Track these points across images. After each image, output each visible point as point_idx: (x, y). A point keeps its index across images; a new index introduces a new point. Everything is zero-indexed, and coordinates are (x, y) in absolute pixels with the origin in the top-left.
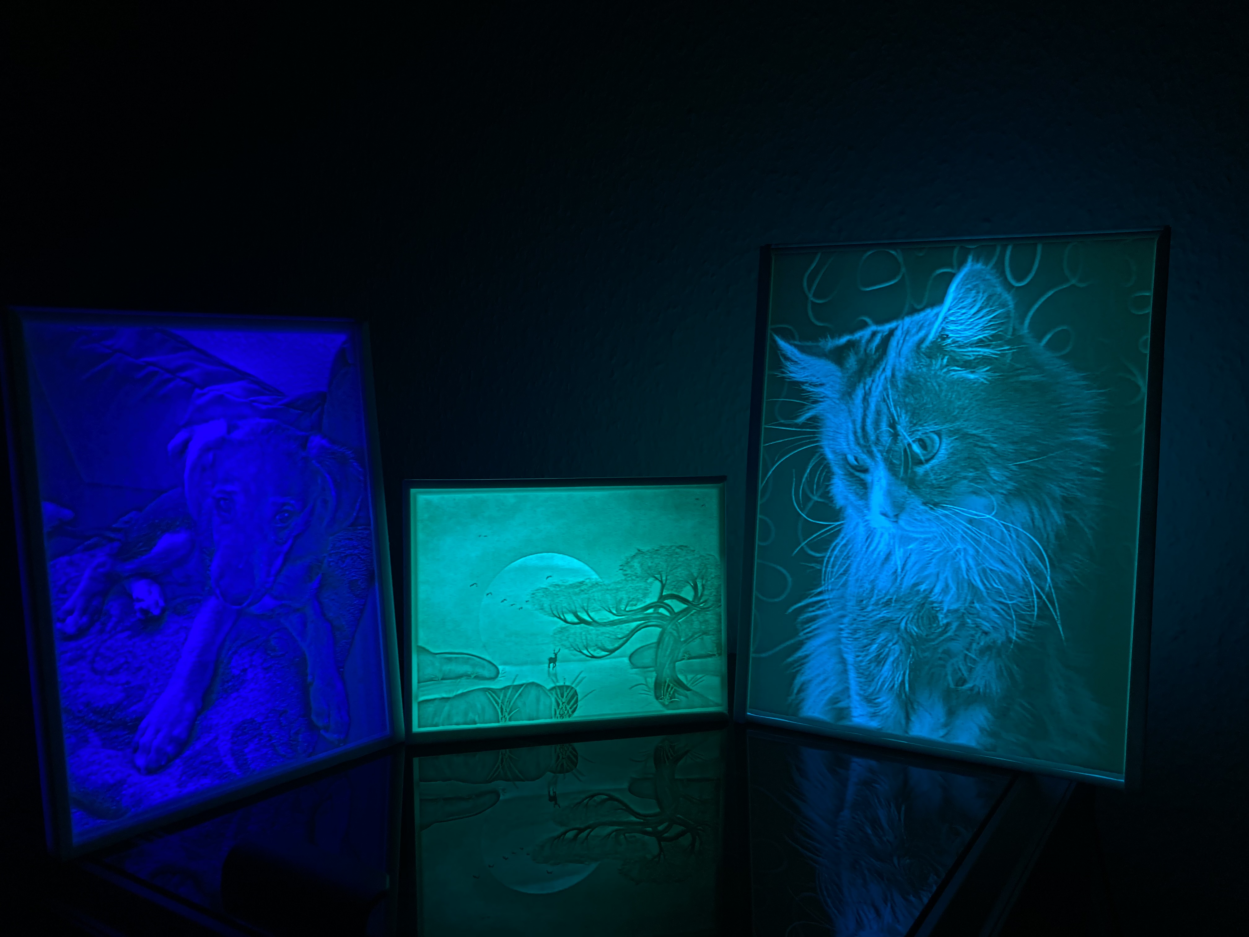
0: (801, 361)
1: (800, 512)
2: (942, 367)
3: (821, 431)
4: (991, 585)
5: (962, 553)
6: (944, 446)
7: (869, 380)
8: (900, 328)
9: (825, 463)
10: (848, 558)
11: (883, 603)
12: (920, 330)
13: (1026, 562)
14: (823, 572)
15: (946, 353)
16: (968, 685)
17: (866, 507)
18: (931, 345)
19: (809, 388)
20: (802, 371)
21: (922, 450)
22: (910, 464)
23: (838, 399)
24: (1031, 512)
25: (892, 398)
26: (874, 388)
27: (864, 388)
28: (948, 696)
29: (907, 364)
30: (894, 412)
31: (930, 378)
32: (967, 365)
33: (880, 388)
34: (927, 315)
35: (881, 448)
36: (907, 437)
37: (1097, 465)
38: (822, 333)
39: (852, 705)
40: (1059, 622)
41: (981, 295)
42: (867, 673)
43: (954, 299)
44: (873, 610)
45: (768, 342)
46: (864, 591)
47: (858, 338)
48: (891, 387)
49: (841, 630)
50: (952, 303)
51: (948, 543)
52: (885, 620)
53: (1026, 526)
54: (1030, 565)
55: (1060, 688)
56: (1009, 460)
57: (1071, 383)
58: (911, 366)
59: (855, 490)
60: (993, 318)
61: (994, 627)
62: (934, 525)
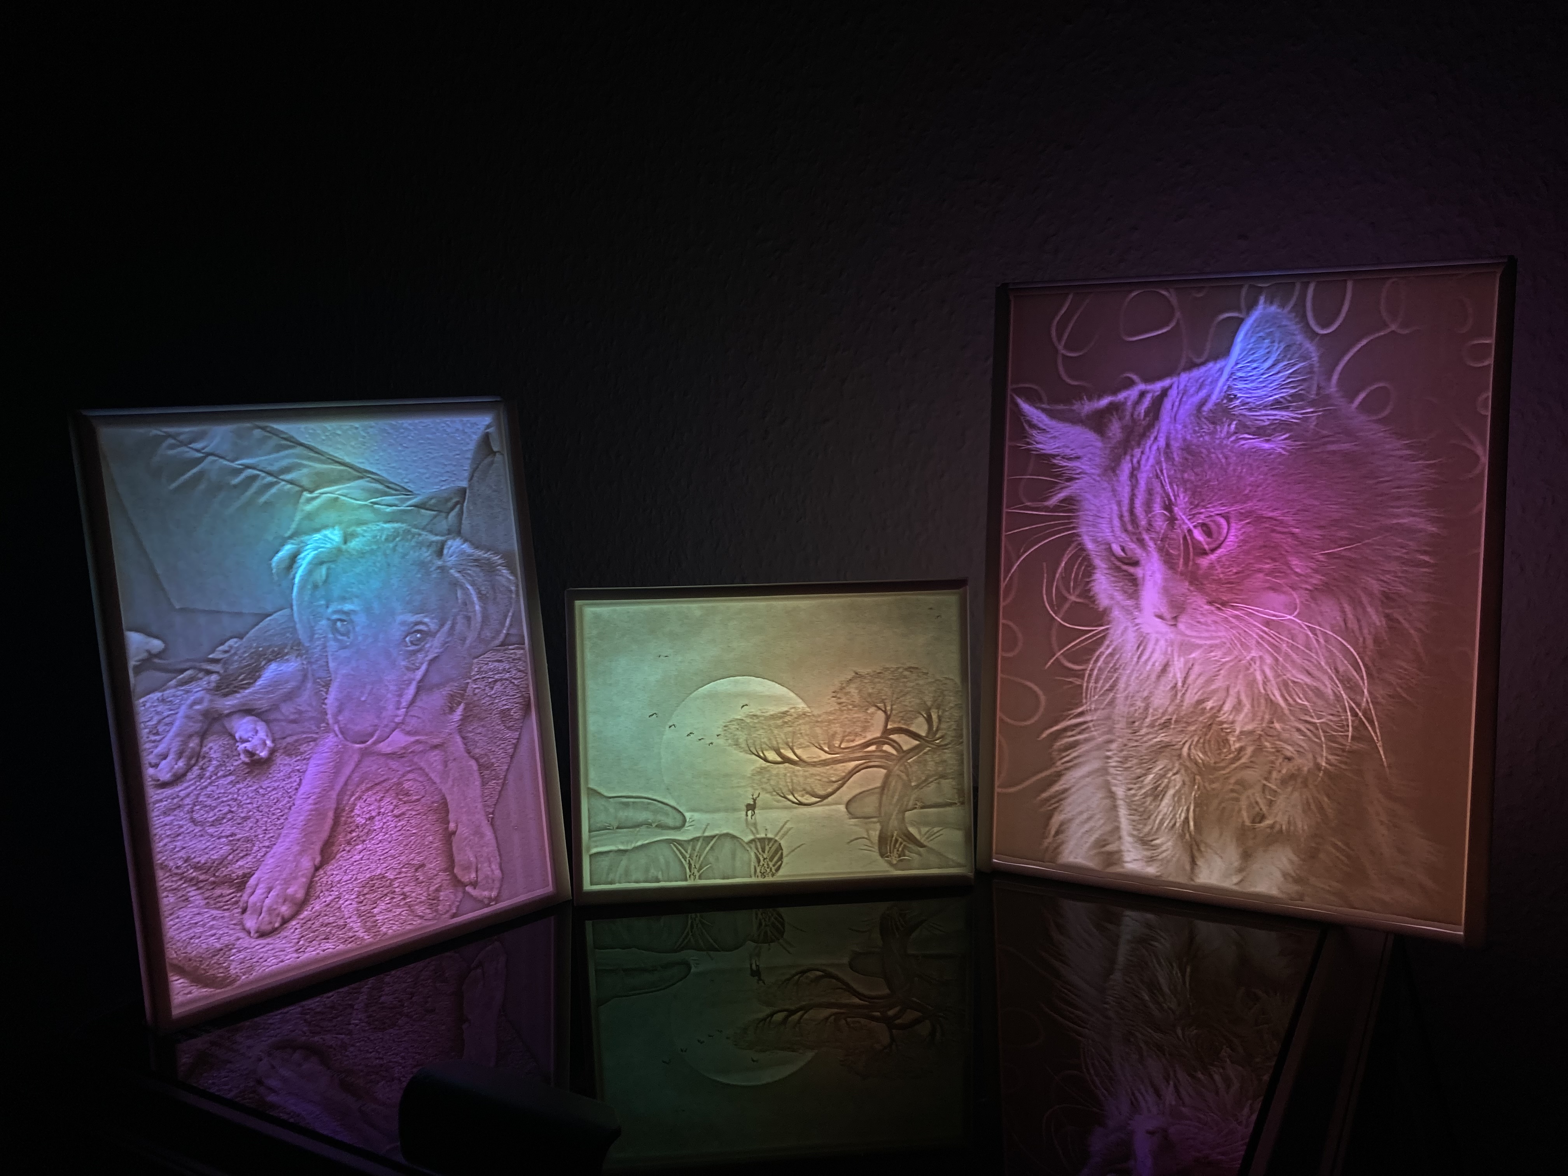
0: (1052, 428)
1: (1054, 615)
2: (1229, 435)
3: (1078, 516)
4: (1295, 701)
5: (1258, 663)
6: (1233, 532)
7: (1137, 452)
8: (1175, 386)
9: (1084, 555)
10: (1116, 670)
11: (1159, 725)
12: (1200, 388)
13: (1337, 671)
14: (1084, 687)
16: (1268, 822)
17: (1136, 608)
18: (1215, 407)
19: (1061, 462)
20: (1052, 441)
21: (1205, 537)
22: (1191, 554)
23: (1099, 476)
24: (1343, 612)
25: (1167, 474)
26: (1143, 462)
27: (1132, 461)
28: (1243, 835)
29: (1185, 432)
30: (1170, 490)
31: (1214, 449)
32: (1260, 432)
33: (1152, 461)
34: (1209, 370)
35: (1154, 535)
36: (1187, 521)
37: (1425, 553)
38: (1076, 394)
39: (1123, 848)
40: (1379, 744)
41: (1276, 344)
42: (1142, 809)
43: (1243, 350)
44: (1148, 734)
45: (1009, 405)
46: (1136, 710)
47: (1122, 400)
48: (1165, 460)
49: (1109, 757)
50: (1239, 355)
51: (1240, 650)
52: (1163, 745)
53: (1337, 628)
54: (1343, 676)
55: (1382, 823)
56: (1314, 549)
57: (1392, 453)
58: (1190, 434)
59: (1122, 587)
60: (1291, 374)
61: (1298, 751)
62: (1222, 628)
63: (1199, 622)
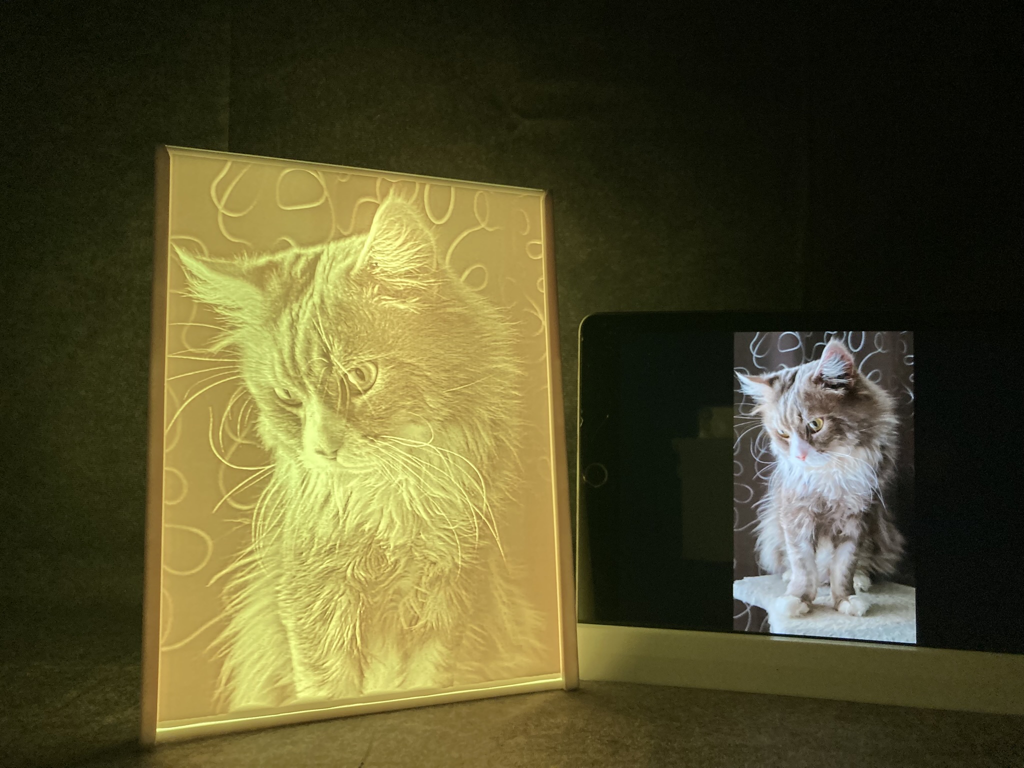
0: (211, 280)
1: (221, 458)
2: (373, 296)
3: (242, 362)
4: (435, 513)
5: (404, 485)
6: (380, 375)
7: (295, 306)
8: (325, 253)
9: (249, 398)
10: (282, 506)
11: (325, 552)
12: (347, 255)
13: (464, 486)
14: (253, 527)
15: (377, 282)
16: (421, 623)
17: (299, 446)
19: (223, 312)
21: (358, 381)
22: (348, 395)
23: (261, 326)
24: (466, 437)
25: (323, 326)
26: (301, 315)
27: (291, 313)
28: (402, 638)
29: (336, 291)
30: (326, 340)
31: (362, 306)
32: (397, 295)
33: (308, 315)
34: (353, 242)
35: (313, 380)
36: (341, 367)
37: (515, 389)
38: (237, 250)
39: (295, 679)
40: (498, 539)
41: (404, 228)
42: (312, 636)
43: (379, 229)
44: (314, 562)
45: (170, 255)
46: (303, 542)
47: (280, 260)
48: (320, 315)
49: (278, 592)
50: (376, 233)
51: (389, 476)
52: (328, 571)
53: (462, 450)
54: (468, 488)
55: (504, 603)
56: (443, 388)
57: (489, 316)
58: (341, 293)
59: (286, 427)
60: (418, 251)
61: (440, 556)
62: (374, 458)
63: (355, 455)
